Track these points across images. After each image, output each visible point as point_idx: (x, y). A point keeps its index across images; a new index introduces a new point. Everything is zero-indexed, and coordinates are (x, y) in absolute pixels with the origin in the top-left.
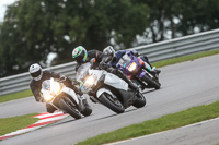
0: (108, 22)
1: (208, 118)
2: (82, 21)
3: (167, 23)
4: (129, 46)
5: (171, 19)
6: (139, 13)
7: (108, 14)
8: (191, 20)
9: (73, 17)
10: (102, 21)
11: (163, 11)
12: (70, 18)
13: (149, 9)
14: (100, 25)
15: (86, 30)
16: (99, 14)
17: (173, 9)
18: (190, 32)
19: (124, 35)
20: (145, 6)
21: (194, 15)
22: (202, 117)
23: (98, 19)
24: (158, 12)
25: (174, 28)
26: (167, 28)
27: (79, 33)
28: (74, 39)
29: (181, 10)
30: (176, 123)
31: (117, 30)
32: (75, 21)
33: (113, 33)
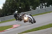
3: (44, 4)
5: (45, 3)
11: (43, 1)
16: (28, 2)
26: (44, 5)
33: (31, 6)
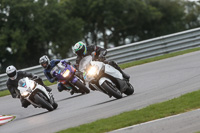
0: (47, 34)
1: (138, 122)
2: (22, 34)
3: (100, 35)
4: (65, 57)
5: (104, 32)
6: (74, 26)
7: (46, 27)
8: (122, 31)
9: (15, 30)
10: (40, 33)
11: (96, 24)
12: (12, 31)
13: (83, 22)
14: (40, 37)
15: (26, 42)
16: (37, 27)
17: (105, 22)
18: (121, 43)
19: (60, 46)
20: (80, 19)
21: (125, 27)
22: (133, 121)
23: (37, 31)
24: (91, 25)
25: (106, 40)
26: (100, 40)
27: (21, 45)
28: (16, 51)
29: (113, 23)
30: (109, 127)
31: (54, 41)
32: (17, 34)
33: (51, 44)
